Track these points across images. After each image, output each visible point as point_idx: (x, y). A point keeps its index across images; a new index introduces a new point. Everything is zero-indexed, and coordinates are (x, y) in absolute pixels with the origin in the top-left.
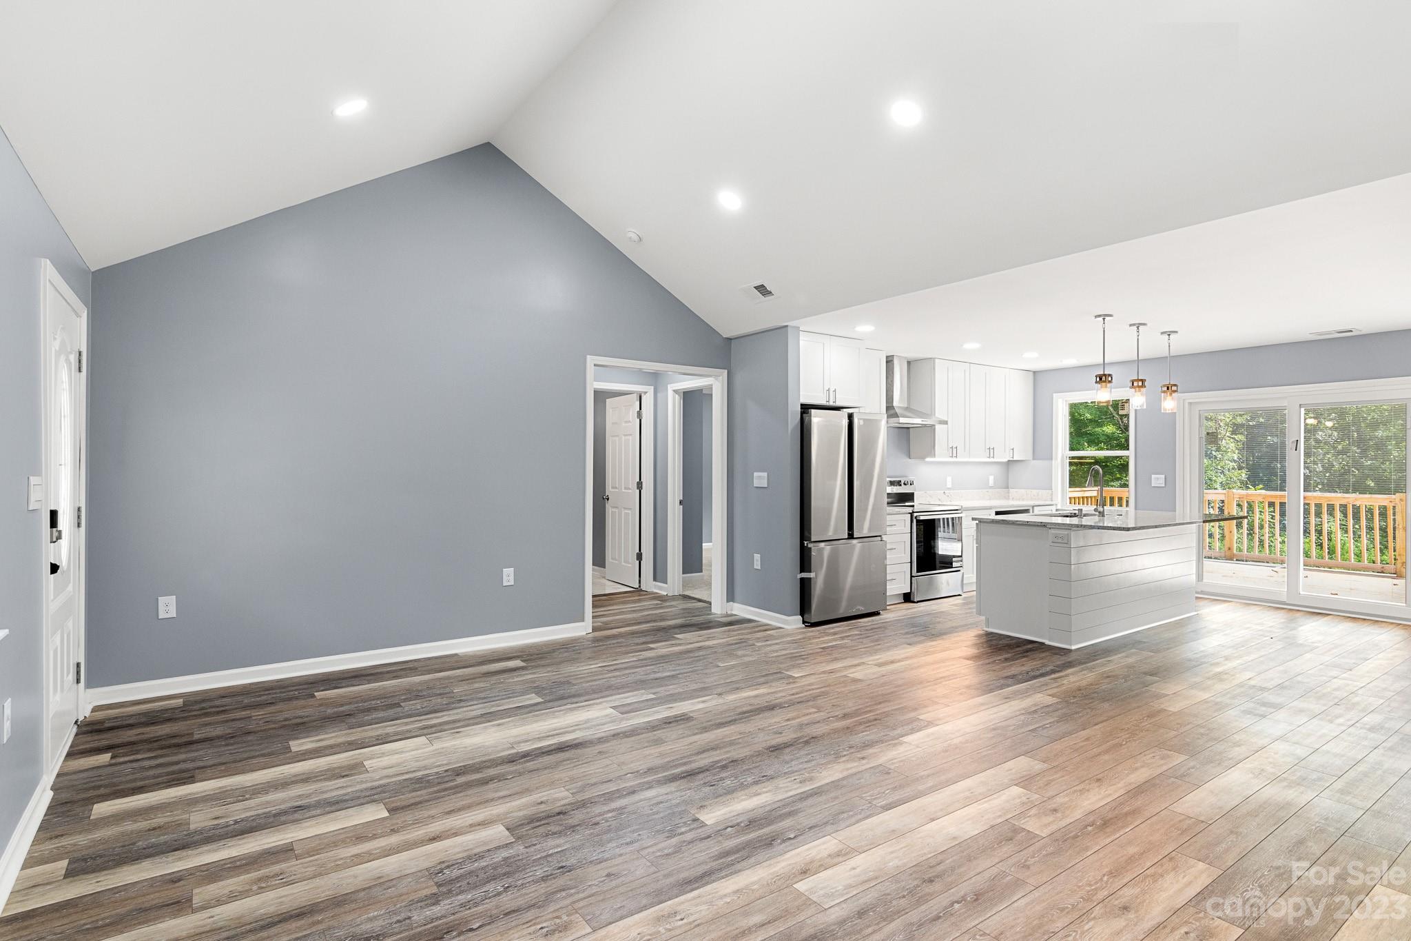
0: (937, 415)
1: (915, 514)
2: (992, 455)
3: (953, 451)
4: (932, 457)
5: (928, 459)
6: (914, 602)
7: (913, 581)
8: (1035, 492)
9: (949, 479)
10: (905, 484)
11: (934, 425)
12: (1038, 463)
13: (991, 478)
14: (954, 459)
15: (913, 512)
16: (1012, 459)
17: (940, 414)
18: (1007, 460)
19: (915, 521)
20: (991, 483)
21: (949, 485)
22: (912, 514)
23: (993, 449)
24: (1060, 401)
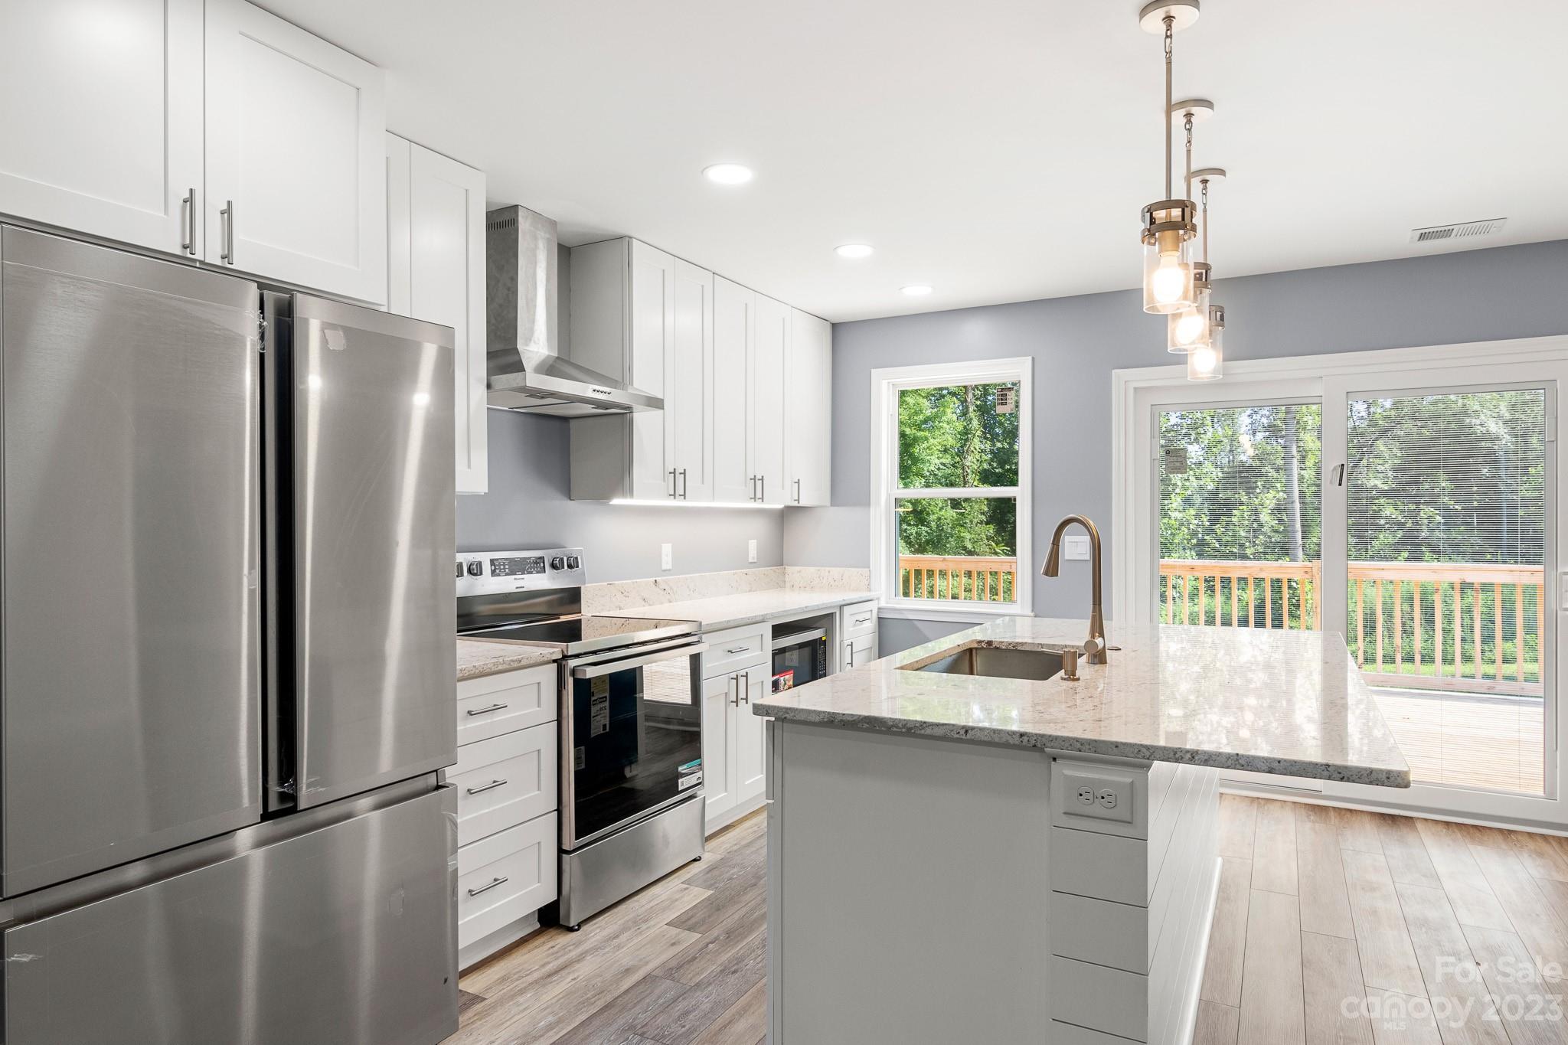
0: (636, 384)
1: (572, 663)
2: (759, 495)
3: (677, 480)
4: (623, 495)
5: (616, 501)
6: (571, 930)
7: (566, 867)
8: (836, 572)
9: (667, 549)
10: (553, 566)
11: (629, 409)
12: (841, 513)
13: (753, 545)
14: (679, 503)
15: (565, 657)
16: (796, 504)
17: (644, 380)
18: (781, 506)
19: (570, 681)
20: (753, 554)
21: (667, 563)
22: (560, 663)
23: (762, 479)
24: (884, 383)
